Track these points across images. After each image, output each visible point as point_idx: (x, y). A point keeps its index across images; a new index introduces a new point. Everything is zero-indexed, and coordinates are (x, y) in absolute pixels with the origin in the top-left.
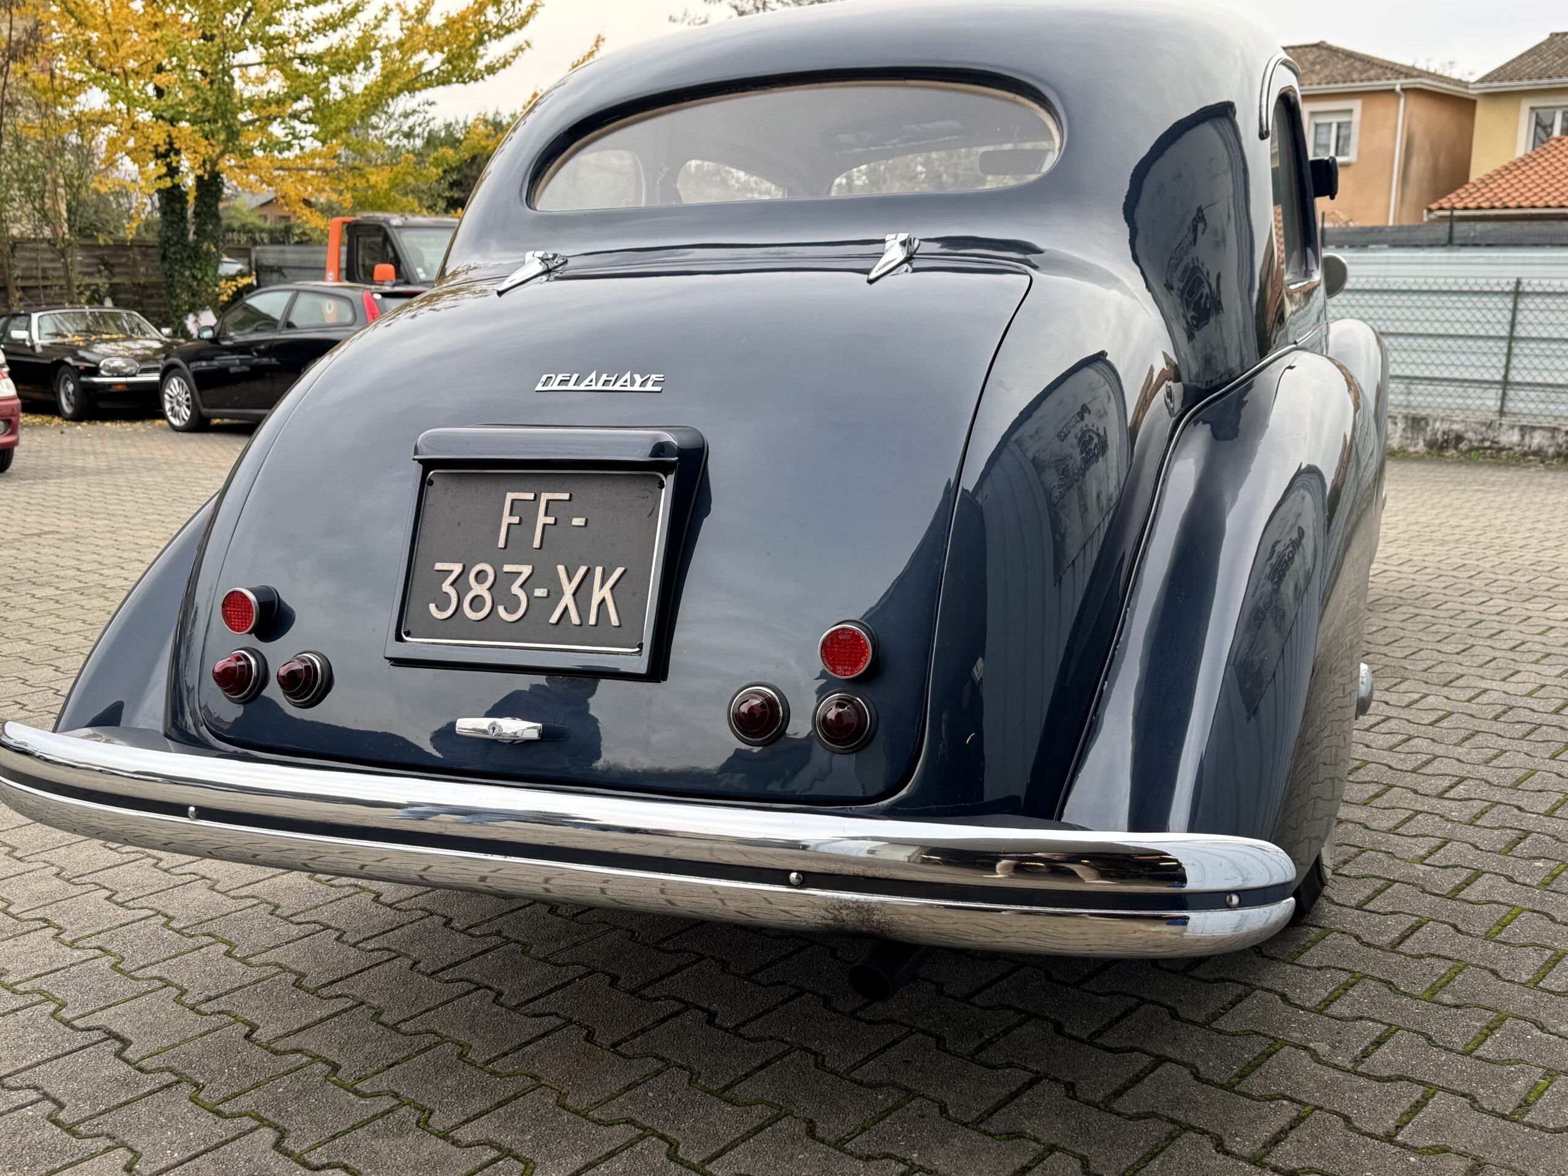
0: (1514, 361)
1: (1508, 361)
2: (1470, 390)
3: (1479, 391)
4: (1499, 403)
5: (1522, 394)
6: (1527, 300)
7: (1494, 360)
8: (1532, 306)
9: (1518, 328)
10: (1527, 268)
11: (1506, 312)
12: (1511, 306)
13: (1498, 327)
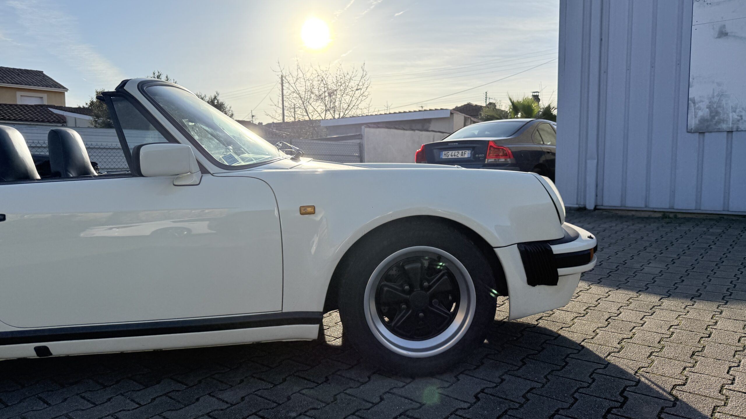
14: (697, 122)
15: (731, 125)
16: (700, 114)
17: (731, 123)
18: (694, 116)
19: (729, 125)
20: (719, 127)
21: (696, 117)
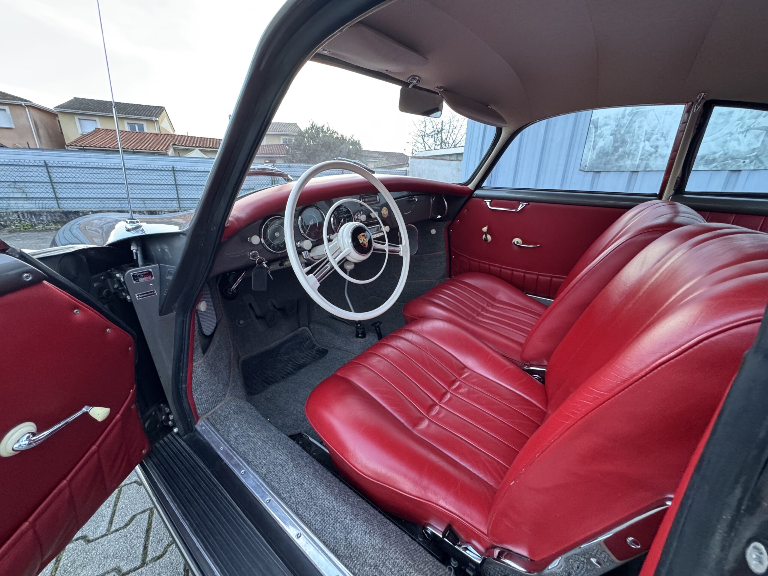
0: (179, 192)
1: (177, 192)
2: (167, 202)
3: (170, 202)
4: (178, 205)
5: (185, 202)
6: (178, 173)
7: (173, 192)
8: (180, 175)
9: (177, 182)
10: (174, 163)
11: (172, 177)
12: (173, 175)
13: (171, 181)
14: (594, 156)
15: (637, 163)
16: (601, 143)
17: (638, 158)
18: (592, 147)
19: (636, 161)
20: (622, 163)
21: (594, 149)
